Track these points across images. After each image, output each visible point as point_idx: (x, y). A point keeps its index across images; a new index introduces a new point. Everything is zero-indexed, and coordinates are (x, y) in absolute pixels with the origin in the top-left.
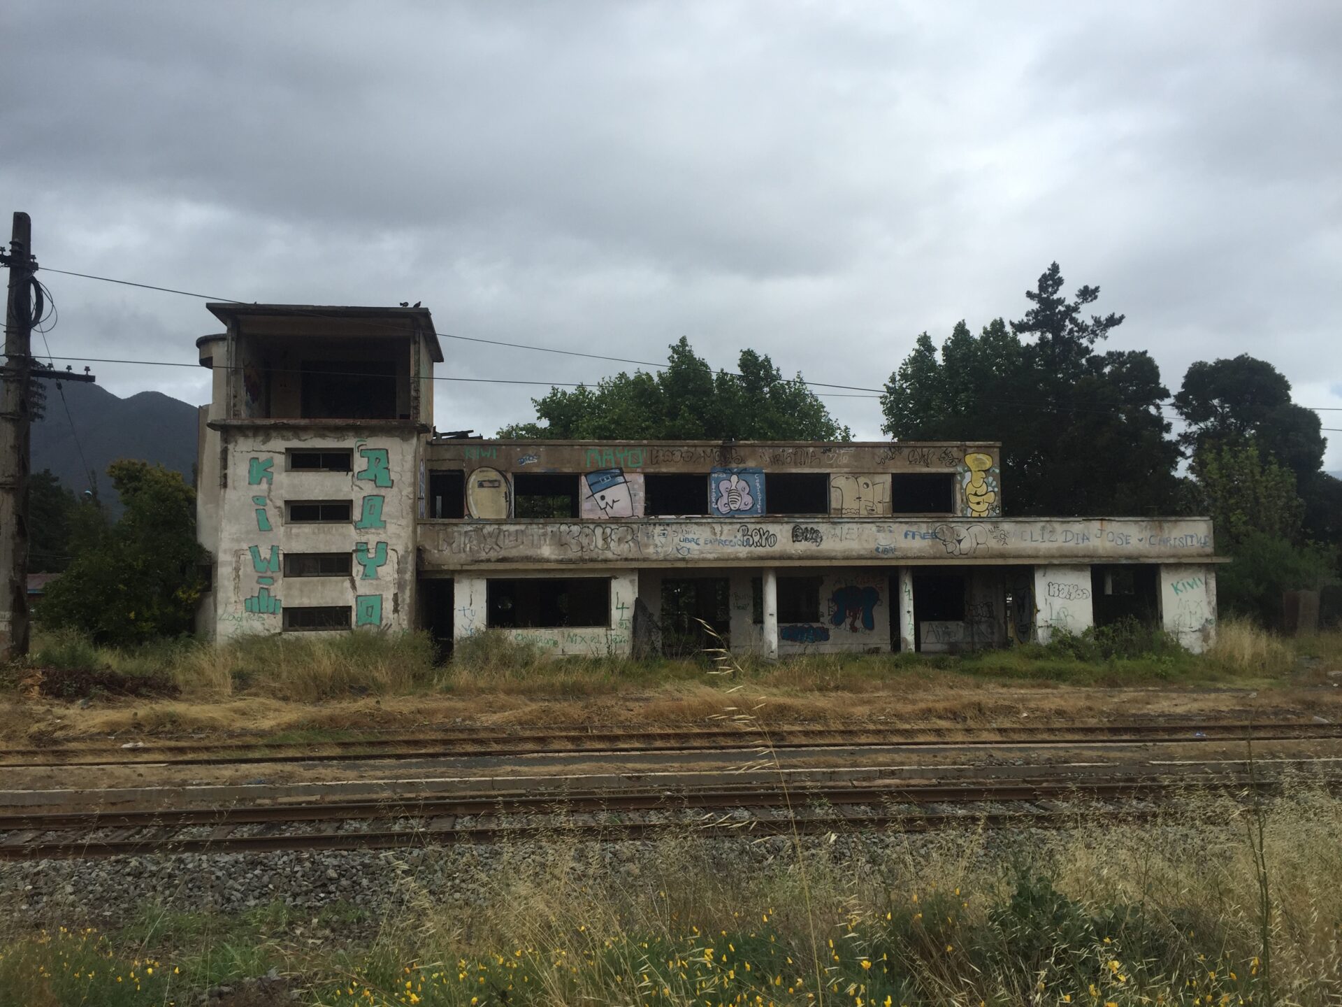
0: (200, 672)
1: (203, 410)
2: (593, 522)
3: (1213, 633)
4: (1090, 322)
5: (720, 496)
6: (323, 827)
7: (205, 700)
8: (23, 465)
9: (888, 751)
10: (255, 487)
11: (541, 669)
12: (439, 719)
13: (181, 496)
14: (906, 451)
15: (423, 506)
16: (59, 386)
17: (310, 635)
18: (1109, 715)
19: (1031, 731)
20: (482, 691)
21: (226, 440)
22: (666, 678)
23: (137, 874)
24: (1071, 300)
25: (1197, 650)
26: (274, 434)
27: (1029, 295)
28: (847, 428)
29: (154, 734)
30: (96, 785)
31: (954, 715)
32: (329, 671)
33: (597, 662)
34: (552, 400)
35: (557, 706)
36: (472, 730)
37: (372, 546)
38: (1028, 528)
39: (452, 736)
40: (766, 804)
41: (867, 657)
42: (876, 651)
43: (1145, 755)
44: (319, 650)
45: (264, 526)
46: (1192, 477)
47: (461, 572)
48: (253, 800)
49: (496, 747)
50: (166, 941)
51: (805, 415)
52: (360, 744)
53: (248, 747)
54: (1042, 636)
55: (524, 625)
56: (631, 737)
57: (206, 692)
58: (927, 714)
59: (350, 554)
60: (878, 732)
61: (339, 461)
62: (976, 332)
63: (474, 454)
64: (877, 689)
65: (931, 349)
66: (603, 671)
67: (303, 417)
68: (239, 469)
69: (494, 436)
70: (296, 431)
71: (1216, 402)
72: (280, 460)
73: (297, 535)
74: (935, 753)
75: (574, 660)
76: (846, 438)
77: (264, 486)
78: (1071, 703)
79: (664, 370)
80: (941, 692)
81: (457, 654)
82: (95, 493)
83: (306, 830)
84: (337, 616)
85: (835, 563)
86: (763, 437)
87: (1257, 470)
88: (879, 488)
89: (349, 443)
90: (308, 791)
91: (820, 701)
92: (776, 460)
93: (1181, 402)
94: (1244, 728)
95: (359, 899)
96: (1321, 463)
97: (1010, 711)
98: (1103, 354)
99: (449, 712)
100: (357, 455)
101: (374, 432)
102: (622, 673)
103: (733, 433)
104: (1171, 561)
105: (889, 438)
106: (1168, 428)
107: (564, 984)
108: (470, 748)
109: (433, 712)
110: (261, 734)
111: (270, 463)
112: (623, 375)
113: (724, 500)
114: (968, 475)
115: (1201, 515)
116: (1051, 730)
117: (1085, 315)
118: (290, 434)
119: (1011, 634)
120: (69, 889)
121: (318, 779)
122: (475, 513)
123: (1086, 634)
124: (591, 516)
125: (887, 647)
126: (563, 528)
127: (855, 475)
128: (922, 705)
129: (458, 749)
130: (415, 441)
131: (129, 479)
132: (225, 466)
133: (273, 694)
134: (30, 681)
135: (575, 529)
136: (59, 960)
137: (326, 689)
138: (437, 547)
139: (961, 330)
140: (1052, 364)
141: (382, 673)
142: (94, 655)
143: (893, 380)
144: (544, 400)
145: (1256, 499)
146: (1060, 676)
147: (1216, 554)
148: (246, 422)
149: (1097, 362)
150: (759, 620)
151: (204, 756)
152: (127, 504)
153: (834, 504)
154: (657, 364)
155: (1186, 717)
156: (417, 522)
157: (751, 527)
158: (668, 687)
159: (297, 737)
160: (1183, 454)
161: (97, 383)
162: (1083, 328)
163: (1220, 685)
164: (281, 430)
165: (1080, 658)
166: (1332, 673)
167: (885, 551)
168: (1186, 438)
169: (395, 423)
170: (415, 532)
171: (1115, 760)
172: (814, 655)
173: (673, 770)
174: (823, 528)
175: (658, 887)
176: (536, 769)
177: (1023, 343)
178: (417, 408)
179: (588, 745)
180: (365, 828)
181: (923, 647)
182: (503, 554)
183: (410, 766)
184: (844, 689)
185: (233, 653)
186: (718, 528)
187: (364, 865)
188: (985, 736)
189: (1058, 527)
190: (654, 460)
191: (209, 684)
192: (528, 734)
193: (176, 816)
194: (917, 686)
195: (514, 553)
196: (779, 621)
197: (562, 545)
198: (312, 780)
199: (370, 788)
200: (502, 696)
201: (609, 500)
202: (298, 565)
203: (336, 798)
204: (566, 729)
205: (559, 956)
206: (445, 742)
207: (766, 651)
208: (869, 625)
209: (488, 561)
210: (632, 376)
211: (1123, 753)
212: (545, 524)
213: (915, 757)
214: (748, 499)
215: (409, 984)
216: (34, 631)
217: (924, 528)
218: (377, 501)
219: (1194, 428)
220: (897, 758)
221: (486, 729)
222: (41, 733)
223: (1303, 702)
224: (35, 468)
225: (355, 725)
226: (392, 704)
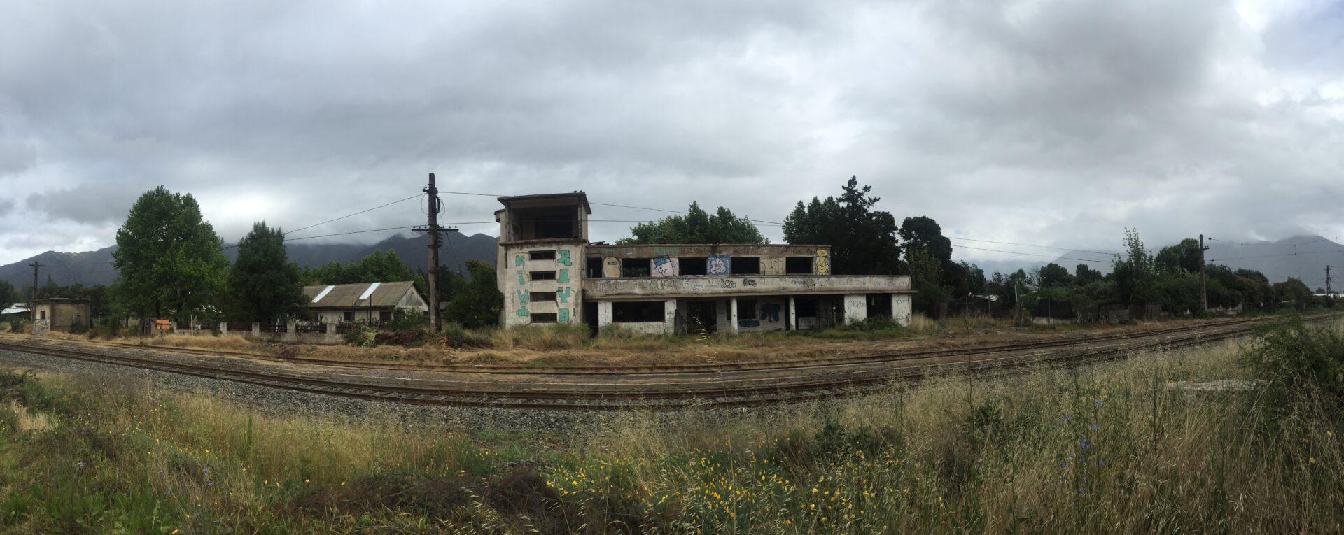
0: (501, 339)
1: (498, 239)
2: (656, 278)
3: (910, 319)
4: (868, 200)
5: (712, 267)
6: (549, 401)
7: (503, 349)
8: (437, 264)
9: (784, 371)
10: (518, 267)
11: (636, 340)
12: (593, 359)
13: (491, 272)
14: (792, 248)
15: (584, 273)
16: (447, 234)
17: (541, 324)
18: (871, 352)
19: (841, 360)
20: (611, 348)
21: (506, 250)
22: (689, 343)
23: (482, 415)
24: (860, 190)
25: (904, 325)
26: (524, 246)
27: (843, 187)
28: (767, 239)
29: (485, 362)
30: (466, 380)
31: (811, 355)
32: (549, 339)
33: (659, 336)
34: (639, 228)
35: (642, 355)
36: (607, 364)
37: (564, 289)
38: (842, 279)
39: (599, 366)
40: (732, 395)
41: (777, 333)
42: (780, 330)
43: (883, 366)
44: (545, 330)
45: (522, 283)
46: (905, 260)
47: (601, 299)
48: (522, 389)
49: (617, 371)
50: (494, 441)
51: (749, 233)
52: (562, 368)
53: (520, 368)
54: (847, 322)
55: (627, 321)
56: (674, 368)
57: (503, 347)
58: (800, 355)
59: (556, 293)
60: (780, 363)
61: (550, 256)
62: (822, 201)
63: (605, 251)
64: (780, 345)
65: (803, 207)
66: (662, 340)
67: (536, 238)
68: (512, 260)
69: (614, 244)
70: (533, 244)
71: (914, 233)
72: (527, 256)
73: (535, 285)
74: (802, 371)
75: (650, 335)
76: (767, 243)
77: (521, 267)
78: (857, 348)
79: (687, 215)
80: (806, 346)
81: (600, 333)
82: (461, 272)
83: (542, 402)
84: (551, 317)
85: (762, 294)
86: (730, 242)
87: (927, 258)
88: (781, 264)
89: (554, 248)
90: (543, 386)
91: (756, 351)
92: (736, 252)
93: (902, 232)
94: (919, 354)
95: (563, 431)
96: (950, 257)
97: (833, 352)
98: (873, 212)
99: (597, 357)
100: (557, 253)
101: (563, 243)
102: (670, 341)
103: (718, 241)
104: (897, 292)
105: (786, 243)
106: (897, 241)
107: (643, 473)
108: (606, 371)
109: (590, 357)
110: (524, 363)
111: (523, 258)
112: (669, 217)
113: (714, 268)
114: (818, 258)
115: (907, 274)
116: (849, 359)
117: (866, 197)
118: (530, 246)
119: (835, 321)
120: (458, 418)
121: (546, 382)
122: (607, 276)
123: (864, 321)
124: (656, 276)
125: (784, 328)
126: (644, 281)
127: (770, 258)
128: (798, 352)
129: (602, 372)
130: (581, 246)
131: (472, 266)
132: (506, 260)
133: (528, 347)
134: (442, 341)
135: (649, 281)
136: (455, 445)
137: (548, 346)
138: (591, 289)
139: (815, 200)
140: (852, 215)
141: (570, 340)
142: (464, 332)
143: (787, 219)
144: (635, 229)
145: (927, 269)
146: (853, 337)
147: (912, 289)
148: (514, 242)
149: (870, 215)
150: (729, 318)
151: (504, 371)
152: (472, 276)
153: (762, 269)
154: (683, 213)
155: (900, 351)
156: (583, 279)
157: (725, 279)
158: (690, 346)
159: (537, 364)
160: (902, 252)
161: (460, 232)
162: (865, 202)
163: (912, 338)
164: (526, 244)
165: (862, 330)
166: (950, 333)
167: (783, 289)
168: (903, 246)
169: (572, 239)
170: (582, 283)
171: (872, 369)
172: (754, 332)
173: (693, 381)
174: (757, 280)
175: (684, 431)
176: (634, 381)
177: (841, 206)
178: (581, 233)
179: (656, 371)
180: (565, 402)
181: (800, 328)
182: (618, 292)
183: (581, 378)
184: (766, 346)
185: (512, 331)
186: (711, 280)
187: (565, 418)
188: (823, 363)
189: (853, 278)
190: (683, 252)
191: (505, 343)
192: (630, 366)
193: (493, 393)
194: (796, 344)
195: (623, 291)
196: (738, 318)
197: (644, 288)
198: (543, 382)
199: (567, 386)
200: (619, 350)
201: (663, 269)
202: (536, 297)
203: (554, 390)
204: (647, 364)
205: (641, 461)
206: (596, 369)
207: (732, 331)
208: (777, 319)
209: (612, 295)
210: (673, 218)
211: (875, 366)
212: (636, 280)
213: (794, 373)
214: (724, 268)
215: (581, 469)
216: (443, 323)
217: (800, 280)
218: (565, 271)
219: (906, 242)
220: (787, 373)
221: (613, 364)
222: (447, 360)
223: (939, 343)
224: (440, 265)
225: (560, 361)
226: (574, 353)
